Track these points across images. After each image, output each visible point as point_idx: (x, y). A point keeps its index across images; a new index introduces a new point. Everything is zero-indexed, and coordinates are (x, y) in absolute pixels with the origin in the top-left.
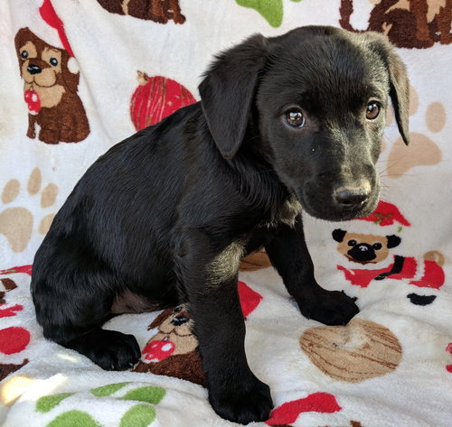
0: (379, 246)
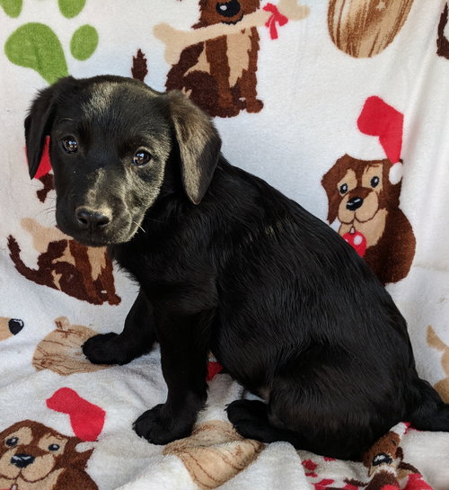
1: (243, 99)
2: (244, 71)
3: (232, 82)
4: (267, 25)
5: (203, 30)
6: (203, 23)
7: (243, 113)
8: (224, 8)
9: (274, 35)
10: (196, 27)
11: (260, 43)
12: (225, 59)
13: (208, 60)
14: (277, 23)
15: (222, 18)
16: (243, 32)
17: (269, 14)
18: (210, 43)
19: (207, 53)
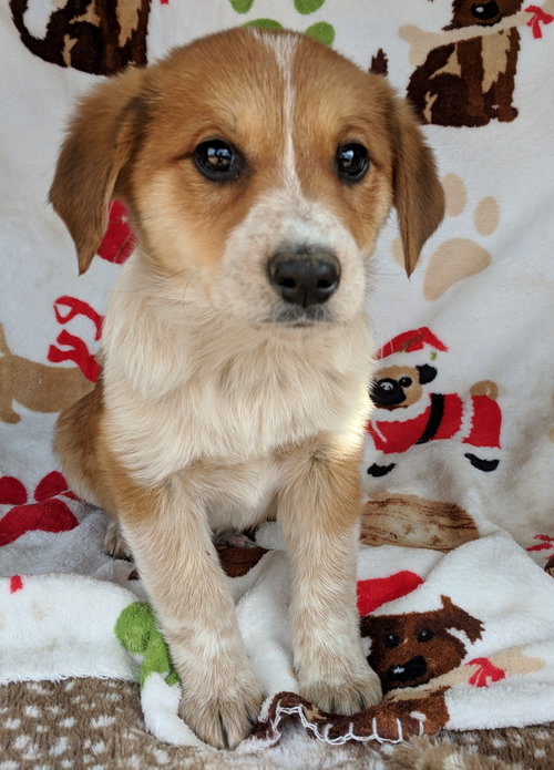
0: (408, 382)
1: (495, 107)
2: (500, 75)
3: (486, 86)
4: (529, 24)
5: (455, 31)
6: (456, 24)
7: (494, 123)
8: (480, 10)
9: (537, 34)
10: (446, 28)
11: (520, 43)
12: (480, 61)
13: (459, 62)
14: (541, 23)
15: (478, 20)
16: (501, 32)
17: (532, 15)
18: (462, 44)
19: (458, 55)
